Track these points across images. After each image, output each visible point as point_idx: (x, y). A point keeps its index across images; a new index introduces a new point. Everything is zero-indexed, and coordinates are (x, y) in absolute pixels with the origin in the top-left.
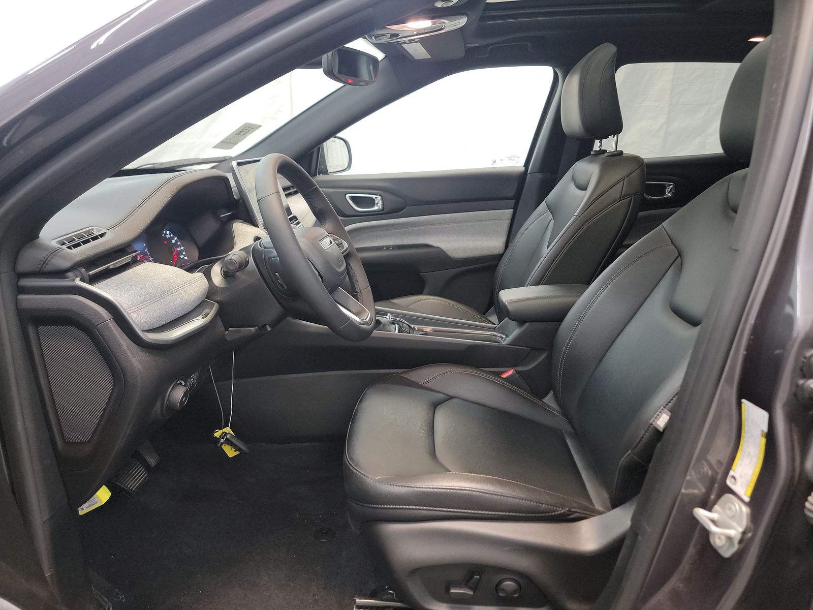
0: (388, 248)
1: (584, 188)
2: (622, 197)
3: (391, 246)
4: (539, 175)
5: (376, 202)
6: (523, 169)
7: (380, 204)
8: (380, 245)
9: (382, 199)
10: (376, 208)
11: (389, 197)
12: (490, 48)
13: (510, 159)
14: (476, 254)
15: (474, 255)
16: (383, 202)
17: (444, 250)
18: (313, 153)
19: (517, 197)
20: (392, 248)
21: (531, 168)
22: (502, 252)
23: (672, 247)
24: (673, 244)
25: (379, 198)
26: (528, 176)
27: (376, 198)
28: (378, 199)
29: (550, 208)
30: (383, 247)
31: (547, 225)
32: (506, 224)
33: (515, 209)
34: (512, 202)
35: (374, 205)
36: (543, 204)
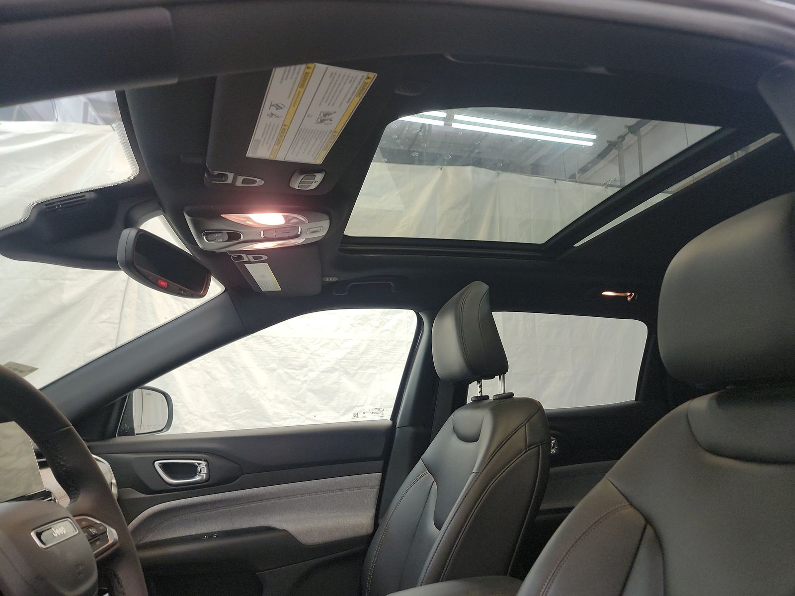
0: (211, 536)
1: (474, 439)
2: (528, 447)
3: (215, 532)
4: (410, 430)
5: (199, 469)
6: (390, 422)
7: (205, 471)
8: (200, 532)
9: (208, 466)
10: (198, 478)
11: (216, 462)
12: (349, 286)
13: (373, 412)
14: (337, 536)
15: (333, 539)
16: (209, 469)
17: (293, 534)
18: (113, 405)
19: (386, 457)
20: (217, 536)
21: (400, 423)
22: (370, 531)
23: (630, 510)
24: (631, 504)
25: (204, 463)
26: (398, 430)
27: (199, 464)
28: (202, 467)
29: (431, 469)
30: (203, 535)
31: (429, 489)
32: (374, 492)
33: (384, 471)
34: (380, 463)
35: (196, 474)
36: (420, 465)
